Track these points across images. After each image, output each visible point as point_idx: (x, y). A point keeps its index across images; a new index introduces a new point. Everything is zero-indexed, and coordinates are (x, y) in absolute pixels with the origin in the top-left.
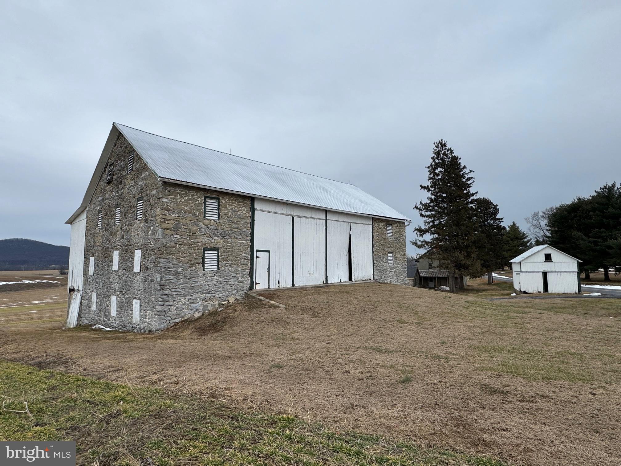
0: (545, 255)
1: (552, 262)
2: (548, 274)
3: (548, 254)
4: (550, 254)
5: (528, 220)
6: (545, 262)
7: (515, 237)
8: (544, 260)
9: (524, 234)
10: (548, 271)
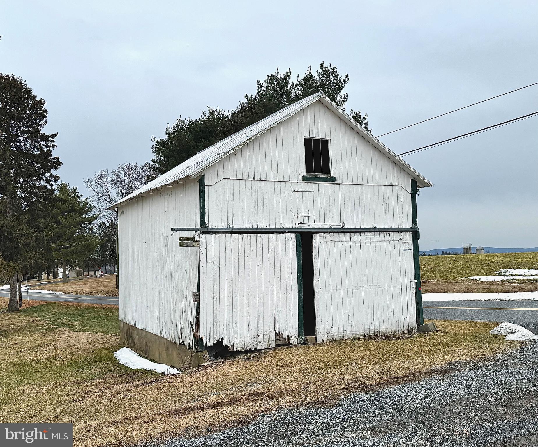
0: (308, 141)
1: (333, 180)
2: (317, 239)
3: (317, 141)
4: (325, 143)
5: (89, 183)
6: (305, 179)
7: (70, 208)
8: (303, 173)
9: (86, 203)
10: (316, 226)
